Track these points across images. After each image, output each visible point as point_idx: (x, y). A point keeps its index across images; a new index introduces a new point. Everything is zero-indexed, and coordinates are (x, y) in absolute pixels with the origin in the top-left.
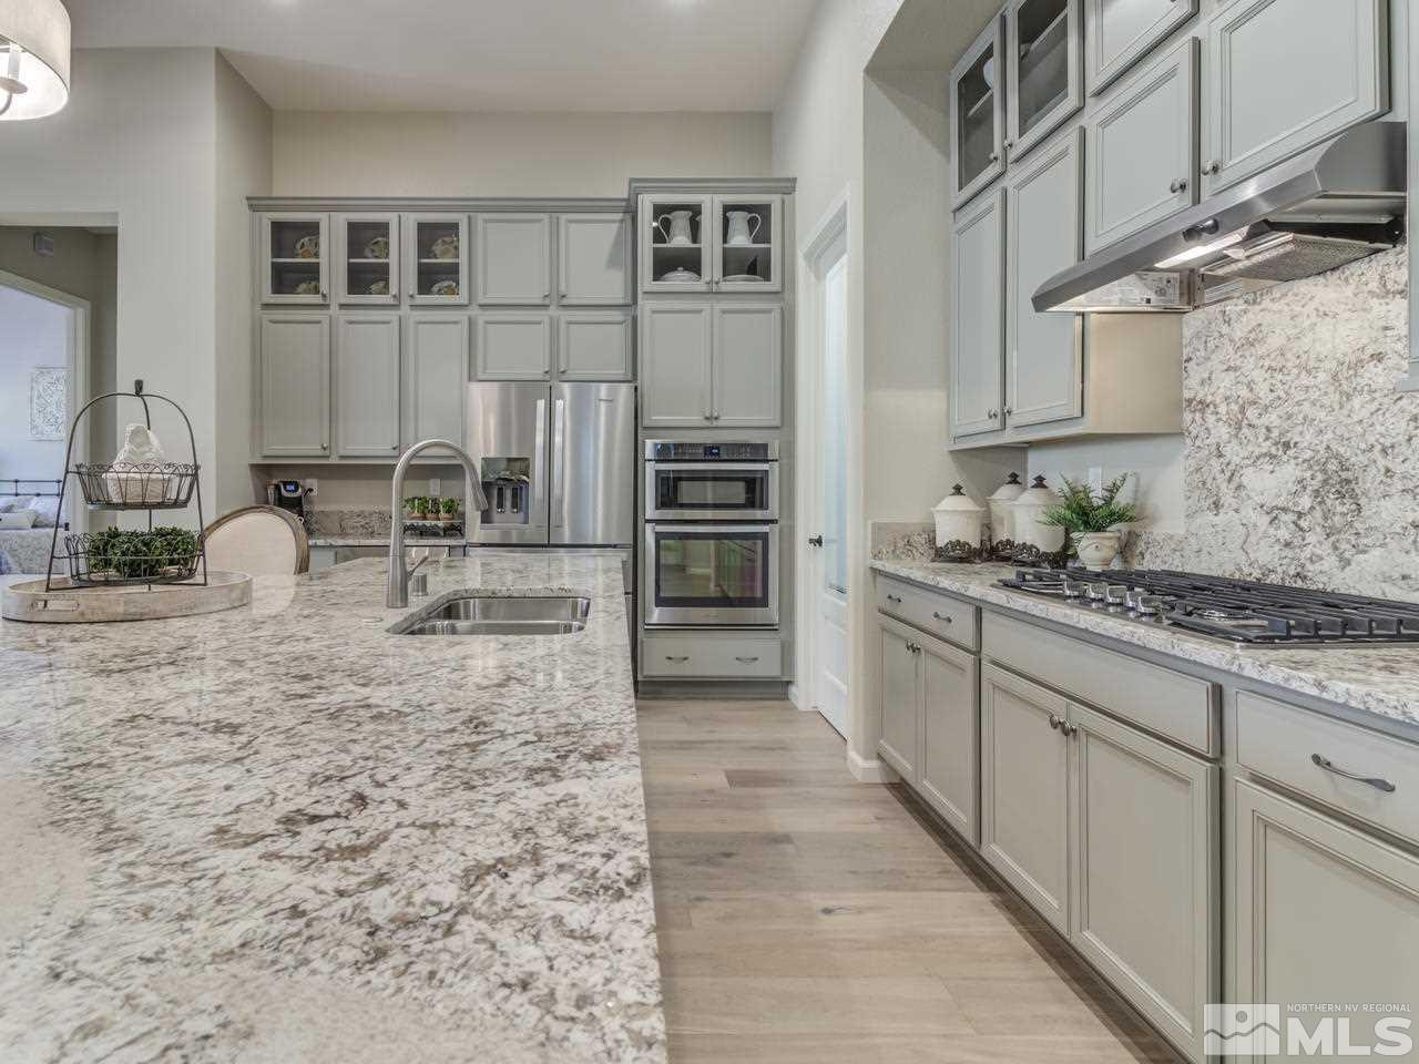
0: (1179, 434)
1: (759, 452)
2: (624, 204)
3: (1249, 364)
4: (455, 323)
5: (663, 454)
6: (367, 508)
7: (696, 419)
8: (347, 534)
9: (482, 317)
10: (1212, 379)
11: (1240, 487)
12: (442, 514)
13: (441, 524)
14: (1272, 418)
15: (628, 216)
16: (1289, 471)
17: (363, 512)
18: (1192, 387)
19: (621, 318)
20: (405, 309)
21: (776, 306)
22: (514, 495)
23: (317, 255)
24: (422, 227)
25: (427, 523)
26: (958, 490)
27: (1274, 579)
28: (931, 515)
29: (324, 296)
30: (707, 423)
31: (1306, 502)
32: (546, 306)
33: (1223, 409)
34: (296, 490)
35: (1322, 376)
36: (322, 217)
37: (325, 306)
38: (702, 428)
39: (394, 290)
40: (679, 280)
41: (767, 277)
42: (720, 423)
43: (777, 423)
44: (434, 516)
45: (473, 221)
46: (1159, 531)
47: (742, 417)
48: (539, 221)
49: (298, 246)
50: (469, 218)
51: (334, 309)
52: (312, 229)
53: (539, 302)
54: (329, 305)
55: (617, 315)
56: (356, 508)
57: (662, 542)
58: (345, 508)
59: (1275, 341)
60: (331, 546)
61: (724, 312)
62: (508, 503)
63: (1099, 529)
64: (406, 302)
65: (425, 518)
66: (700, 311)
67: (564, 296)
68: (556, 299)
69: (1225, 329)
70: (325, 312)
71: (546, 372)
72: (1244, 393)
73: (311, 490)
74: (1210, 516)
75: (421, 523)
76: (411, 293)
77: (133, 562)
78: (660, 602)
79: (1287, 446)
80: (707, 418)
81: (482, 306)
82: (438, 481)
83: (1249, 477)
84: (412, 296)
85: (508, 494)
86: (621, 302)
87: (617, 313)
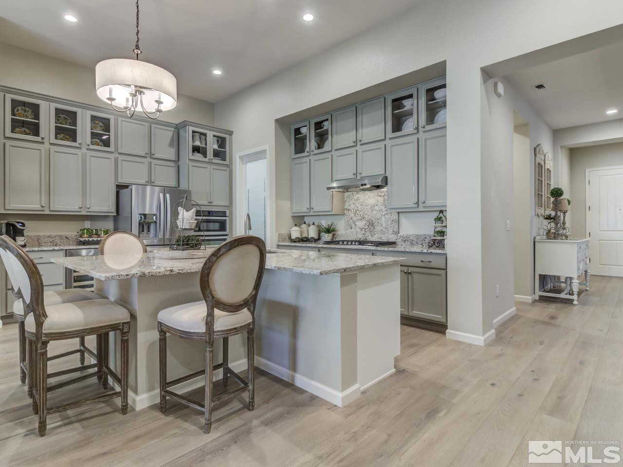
0: (344, 215)
1: (224, 214)
2: (175, 125)
3: (357, 204)
4: (108, 158)
6: (53, 234)
7: (206, 203)
8: (41, 246)
9: (120, 158)
10: (351, 205)
11: (355, 225)
12: (102, 235)
14: (361, 213)
15: (177, 130)
16: (364, 222)
17: (51, 236)
18: (346, 206)
19: (174, 165)
20: (84, 150)
21: (228, 169)
22: (148, 228)
24: (92, 117)
26: (296, 225)
27: (361, 240)
28: (290, 231)
29: (43, 138)
30: (209, 204)
31: (366, 227)
32: (146, 157)
33: (352, 211)
35: (369, 207)
36: (40, 102)
37: (42, 143)
38: (207, 205)
39: (79, 141)
40: (198, 156)
41: (224, 160)
42: (213, 204)
43: (228, 205)
44: (97, 236)
45: (117, 119)
46: (339, 233)
47: (218, 202)
50: (115, 118)
51: (47, 145)
53: (144, 155)
54: (44, 143)
55: (172, 164)
56: (47, 234)
58: (41, 234)
59: (361, 200)
61: (214, 169)
63: (330, 233)
64: (85, 147)
66: (206, 168)
67: (153, 155)
68: (150, 155)
69: (353, 196)
70: (42, 145)
71: (147, 182)
72: (356, 208)
74: (350, 230)
79: (363, 218)
80: (209, 203)
81: (121, 153)
82: (89, 222)
83: (357, 223)
84: (88, 145)
85: (146, 227)
86: (174, 159)
87: (172, 163)
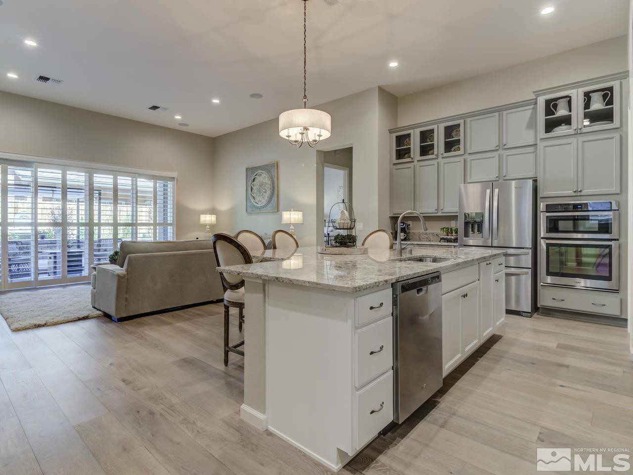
2: (534, 101)
4: (459, 162)
5: (549, 208)
7: (570, 192)
8: (421, 240)
9: (469, 158)
12: (454, 234)
13: (453, 238)
17: (426, 233)
19: (531, 151)
20: (440, 159)
21: (617, 135)
22: (478, 227)
23: (410, 144)
24: (446, 128)
25: (448, 237)
29: (412, 158)
30: (575, 194)
32: (497, 150)
34: (403, 225)
36: (411, 131)
37: (413, 162)
38: (573, 196)
39: (436, 153)
40: (562, 130)
41: (611, 121)
42: (582, 193)
43: (618, 191)
44: (451, 234)
45: (466, 122)
48: (494, 116)
49: (405, 142)
50: (464, 120)
51: (416, 162)
52: (409, 136)
53: (494, 149)
57: (550, 247)
58: (421, 231)
60: (413, 244)
62: (476, 230)
64: (440, 156)
65: (448, 235)
66: (571, 143)
67: (505, 145)
68: (502, 146)
70: (412, 164)
71: (497, 177)
73: (409, 225)
75: (446, 237)
76: (442, 153)
77: (341, 242)
78: (549, 273)
80: (575, 192)
81: (469, 154)
85: (476, 226)
87: (532, 148)
